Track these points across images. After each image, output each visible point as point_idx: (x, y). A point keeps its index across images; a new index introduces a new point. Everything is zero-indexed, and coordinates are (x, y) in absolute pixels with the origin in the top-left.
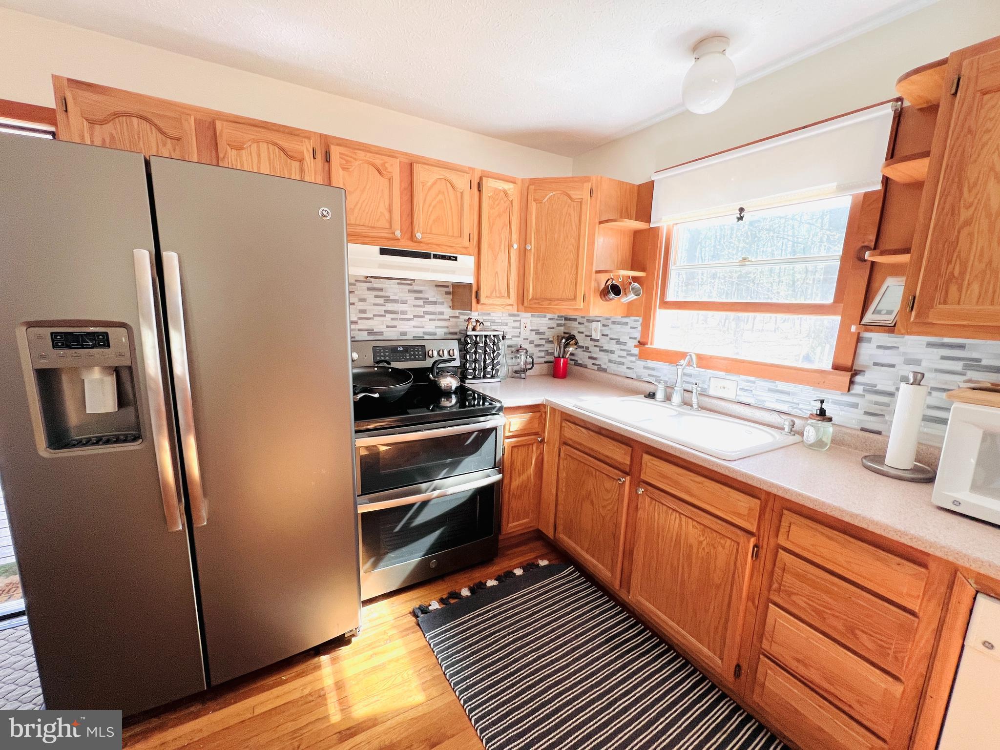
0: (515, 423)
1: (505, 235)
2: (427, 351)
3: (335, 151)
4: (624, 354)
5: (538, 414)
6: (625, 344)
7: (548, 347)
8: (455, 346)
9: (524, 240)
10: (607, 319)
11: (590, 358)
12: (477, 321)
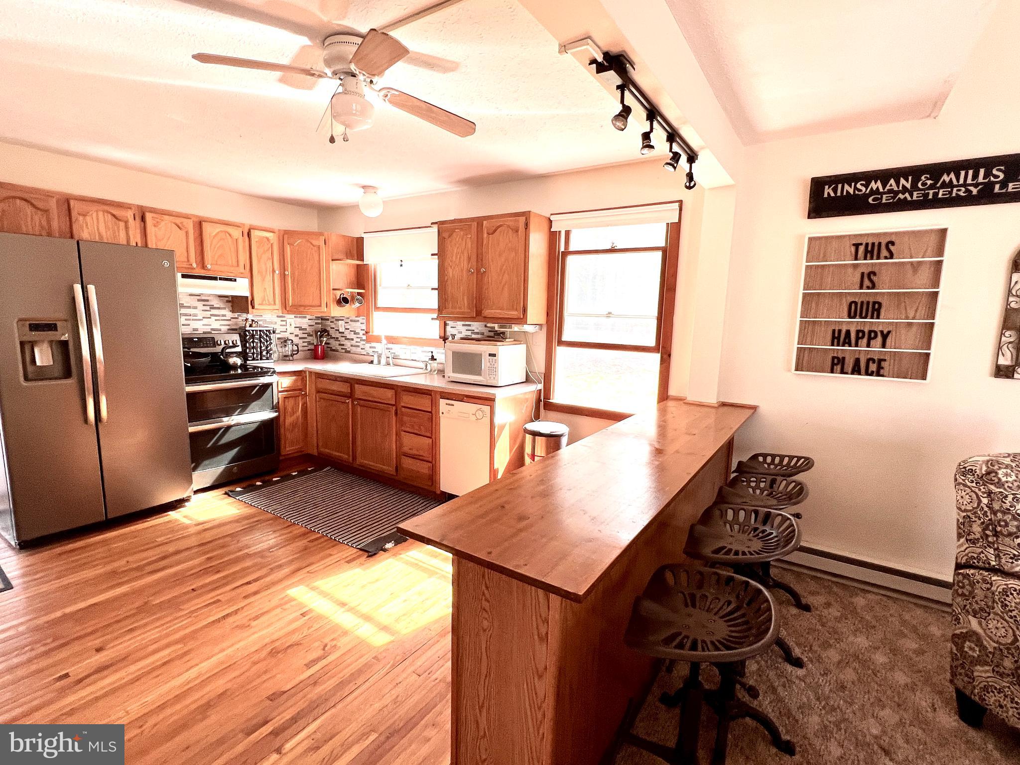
0: (286, 382)
1: (269, 264)
2: (216, 340)
3: (149, 216)
4: (359, 340)
5: (300, 377)
6: (358, 333)
7: (309, 339)
8: (236, 337)
9: (283, 268)
10: (348, 318)
11: (340, 345)
12: (253, 321)
